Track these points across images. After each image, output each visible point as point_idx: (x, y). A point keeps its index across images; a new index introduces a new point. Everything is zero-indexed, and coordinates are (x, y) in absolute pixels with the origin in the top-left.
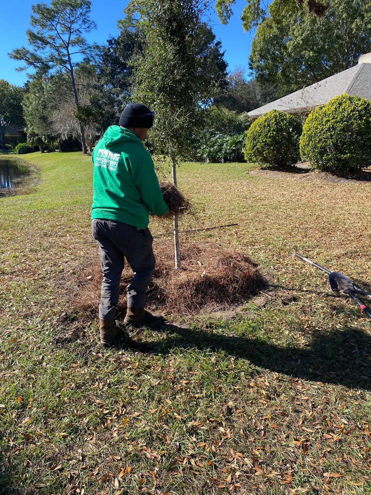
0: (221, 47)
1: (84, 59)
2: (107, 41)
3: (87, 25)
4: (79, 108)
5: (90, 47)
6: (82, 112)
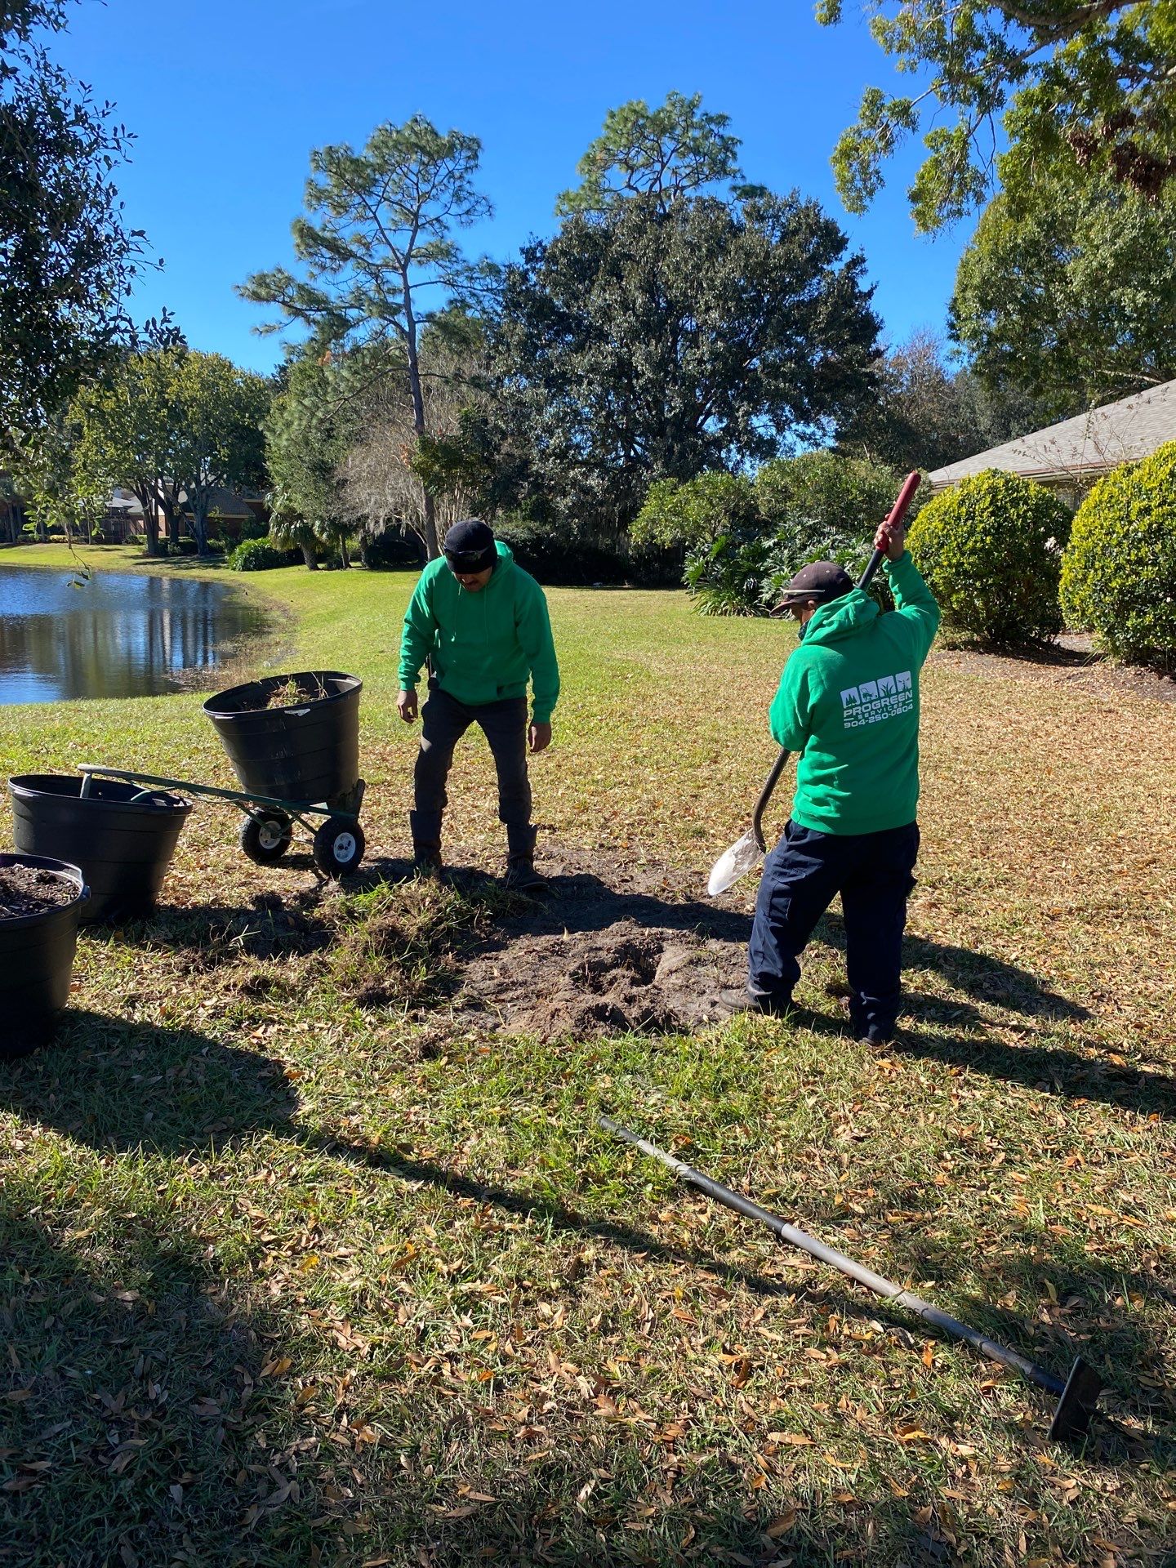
0: (863, 272)
1: (451, 302)
2: (522, 250)
3: (466, 206)
4: (426, 445)
5: (471, 269)
6: (434, 455)
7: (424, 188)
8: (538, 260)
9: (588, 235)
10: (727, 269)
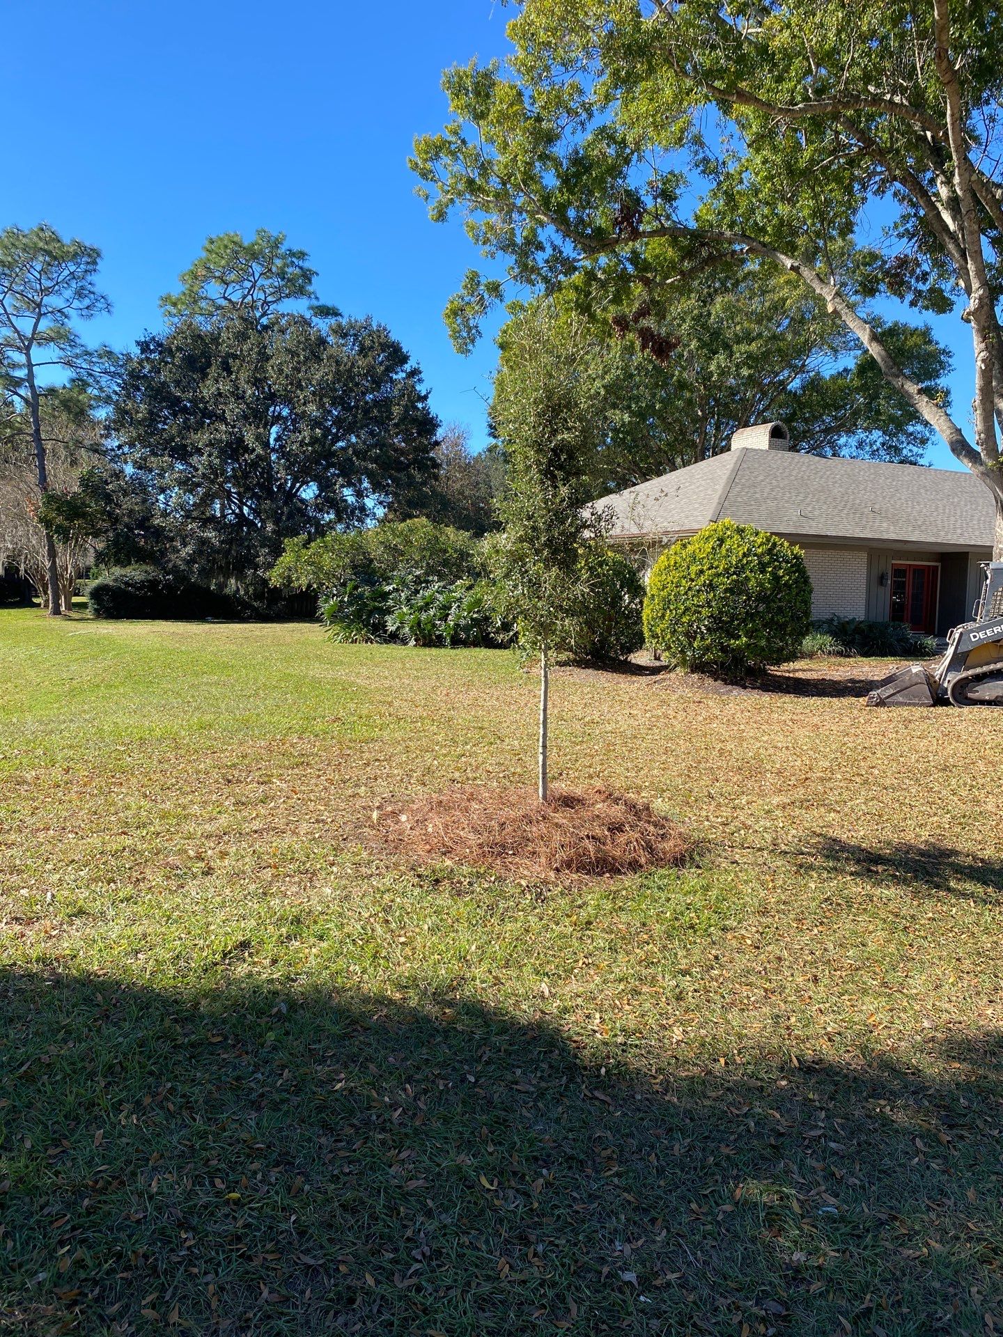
0: (420, 381)
1: (73, 381)
2: (138, 343)
3: (87, 302)
4: (51, 499)
5: (87, 353)
6: (58, 509)
7: (47, 283)
8: (152, 352)
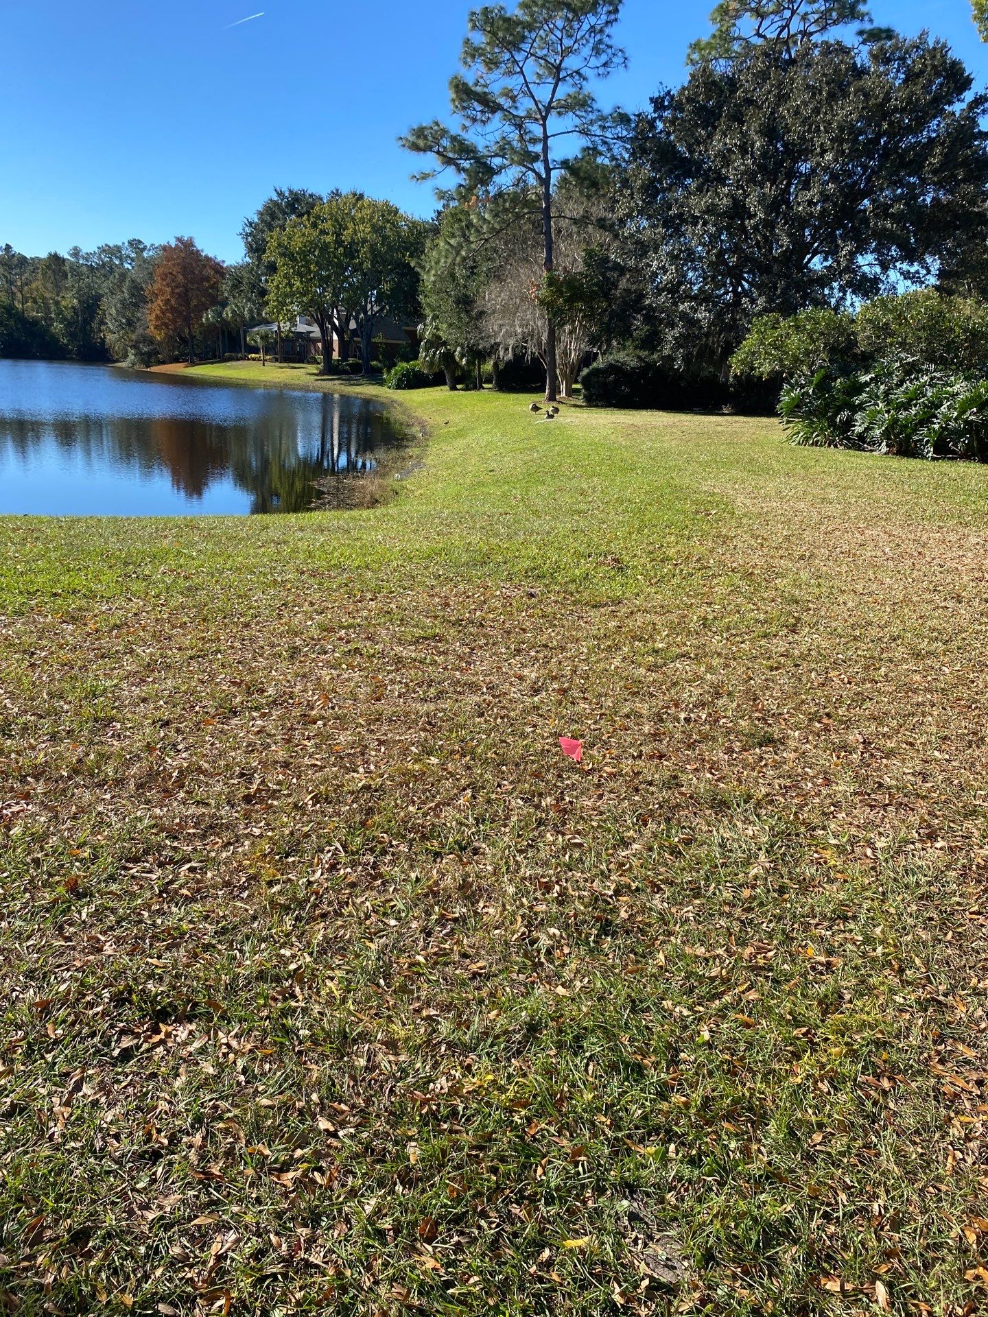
1: (584, 150)
2: (651, 100)
3: (604, 58)
4: (552, 282)
5: (604, 119)
6: (558, 290)
7: (567, 42)
8: (665, 108)
9: (714, 83)
10: (846, 111)
